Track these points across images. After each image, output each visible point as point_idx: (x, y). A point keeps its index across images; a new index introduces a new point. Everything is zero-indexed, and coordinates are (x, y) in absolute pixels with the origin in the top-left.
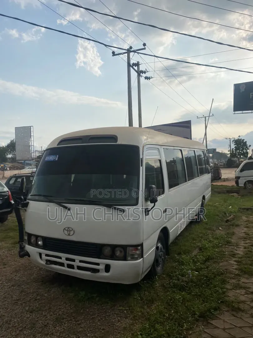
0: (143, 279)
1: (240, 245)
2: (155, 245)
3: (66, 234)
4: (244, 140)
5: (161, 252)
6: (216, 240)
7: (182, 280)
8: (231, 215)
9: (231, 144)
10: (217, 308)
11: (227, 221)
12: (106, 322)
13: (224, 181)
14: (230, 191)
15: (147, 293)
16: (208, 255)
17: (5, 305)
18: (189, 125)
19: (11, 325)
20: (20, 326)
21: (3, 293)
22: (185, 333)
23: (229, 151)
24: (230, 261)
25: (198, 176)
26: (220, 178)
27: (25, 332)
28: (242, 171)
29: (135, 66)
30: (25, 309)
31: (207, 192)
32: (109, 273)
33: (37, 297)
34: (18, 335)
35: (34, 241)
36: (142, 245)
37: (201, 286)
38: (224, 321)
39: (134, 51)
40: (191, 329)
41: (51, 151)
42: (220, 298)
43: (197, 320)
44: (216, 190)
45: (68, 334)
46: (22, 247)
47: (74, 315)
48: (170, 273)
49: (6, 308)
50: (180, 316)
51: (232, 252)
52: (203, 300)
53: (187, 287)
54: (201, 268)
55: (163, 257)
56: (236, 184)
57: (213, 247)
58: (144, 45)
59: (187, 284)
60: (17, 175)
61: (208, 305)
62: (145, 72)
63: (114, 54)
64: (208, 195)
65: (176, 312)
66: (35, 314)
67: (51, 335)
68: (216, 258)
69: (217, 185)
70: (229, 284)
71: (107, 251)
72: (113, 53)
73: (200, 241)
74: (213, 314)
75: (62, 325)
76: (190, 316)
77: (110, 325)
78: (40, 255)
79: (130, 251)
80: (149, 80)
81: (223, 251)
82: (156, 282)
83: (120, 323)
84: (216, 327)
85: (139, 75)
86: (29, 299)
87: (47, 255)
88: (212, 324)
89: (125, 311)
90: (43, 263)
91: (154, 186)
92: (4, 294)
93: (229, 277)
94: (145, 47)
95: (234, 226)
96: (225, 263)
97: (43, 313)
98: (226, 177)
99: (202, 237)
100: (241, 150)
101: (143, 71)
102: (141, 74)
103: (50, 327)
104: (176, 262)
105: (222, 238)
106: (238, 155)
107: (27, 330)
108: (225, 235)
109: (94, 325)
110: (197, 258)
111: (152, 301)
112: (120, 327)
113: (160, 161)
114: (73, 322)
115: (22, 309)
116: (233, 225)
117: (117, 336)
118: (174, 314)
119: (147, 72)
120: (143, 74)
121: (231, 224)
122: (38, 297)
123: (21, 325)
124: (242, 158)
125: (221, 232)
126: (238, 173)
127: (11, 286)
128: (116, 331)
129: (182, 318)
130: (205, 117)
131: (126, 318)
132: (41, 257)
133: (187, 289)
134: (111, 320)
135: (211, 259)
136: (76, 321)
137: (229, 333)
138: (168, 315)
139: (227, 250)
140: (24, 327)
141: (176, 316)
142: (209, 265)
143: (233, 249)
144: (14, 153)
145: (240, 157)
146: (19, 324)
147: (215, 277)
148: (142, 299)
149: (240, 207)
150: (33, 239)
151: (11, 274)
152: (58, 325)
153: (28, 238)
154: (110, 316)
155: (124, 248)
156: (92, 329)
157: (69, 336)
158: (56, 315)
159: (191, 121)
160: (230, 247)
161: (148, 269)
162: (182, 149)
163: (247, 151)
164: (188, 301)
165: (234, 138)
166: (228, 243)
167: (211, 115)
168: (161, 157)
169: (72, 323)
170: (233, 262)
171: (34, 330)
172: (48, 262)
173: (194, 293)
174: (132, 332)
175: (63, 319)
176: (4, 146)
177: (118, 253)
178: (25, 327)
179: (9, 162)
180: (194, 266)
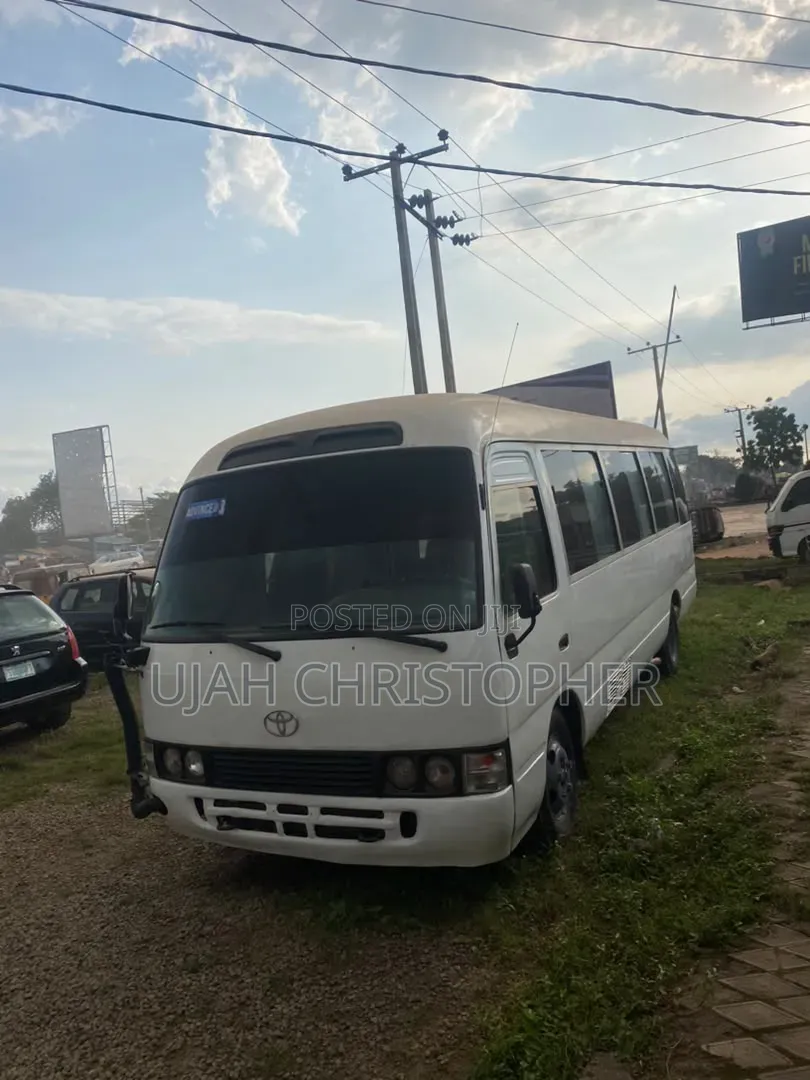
0: (515, 850)
1: (804, 733)
2: (546, 747)
3: (272, 734)
4: (784, 410)
5: (563, 767)
6: (726, 724)
7: (636, 847)
8: (764, 648)
9: (744, 426)
10: (753, 916)
11: (756, 665)
12: (422, 982)
13: (733, 545)
14: (753, 573)
15: (533, 892)
16: (706, 770)
17: (110, 957)
18: (607, 377)
19: (141, 1009)
20: (167, 1011)
21: (99, 926)
22: (664, 993)
23: (738, 450)
24: (776, 780)
25: (654, 532)
26: (720, 536)
27: (185, 1027)
28: (787, 506)
29: (420, 207)
30: (173, 964)
31: (684, 579)
32: (415, 836)
33: (202, 928)
34: (164, 1035)
35: (175, 763)
36: (505, 745)
37: (696, 861)
38: (777, 951)
39: (413, 160)
40: (680, 979)
41: (200, 488)
42: (759, 888)
43: (696, 956)
44: (709, 574)
45: (313, 1023)
46: (141, 784)
47: (320, 968)
48: (597, 829)
49: (116, 966)
50: (641, 948)
51: (780, 753)
52: (705, 898)
53: (652, 865)
54: (691, 809)
55: (570, 784)
56: (771, 549)
57: (721, 744)
58: (443, 135)
59: (650, 858)
60: (81, 579)
61: (724, 909)
62: (452, 223)
63: (348, 173)
64: (688, 589)
65: (629, 938)
66: (207, 975)
67: (264, 1029)
68: (731, 776)
69: (710, 560)
70: (782, 845)
71: (403, 771)
72: (347, 169)
73: (678, 732)
74: (742, 934)
75: (292, 997)
76: (672, 944)
77: (433, 989)
78: (199, 803)
79: (472, 766)
80: (468, 244)
81: (753, 755)
82: (557, 859)
83: (462, 980)
84: (755, 970)
85: (434, 236)
86: (180, 935)
87: (218, 803)
88: (743, 962)
89: (474, 948)
90: (210, 826)
91: (526, 565)
92: (103, 928)
93: (780, 826)
94: (447, 142)
95: (780, 679)
96: (762, 789)
97: (230, 969)
98: (737, 534)
99: (681, 719)
100: (778, 444)
101: (445, 218)
102: (441, 229)
103: (258, 1007)
104: (609, 797)
105: (745, 715)
106: (771, 459)
107: (189, 1020)
108: (755, 706)
109: (386, 990)
110: (675, 781)
111: (550, 915)
112: (464, 991)
113: (535, 489)
114: (322, 988)
115: (164, 966)
116: (775, 676)
117: (459, 1017)
118: (621, 945)
119: (459, 220)
120: (445, 227)
121: (769, 672)
122: (208, 928)
123: (170, 1006)
124: (784, 469)
125: (737, 698)
126: (776, 514)
127: (118, 904)
128: (454, 1003)
129: (647, 952)
130: (654, 348)
131: (480, 964)
132: (201, 812)
133: (656, 871)
134: (433, 974)
135: (719, 780)
136: (332, 986)
137: (795, 983)
138: (607, 947)
139: (764, 750)
140: (180, 1012)
141: (630, 949)
142: (713, 797)
143: (781, 744)
144: (55, 514)
145: (777, 465)
146: (163, 1005)
147: (736, 829)
148: (520, 909)
149: (795, 620)
150: (172, 759)
151: (112, 869)
152: (278, 1000)
153: (155, 757)
154: (428, 963)
155: (453, 757)
156: (381, 1003)
157: (317, 1026)
158: (268, 972)
159: (608, 363)
160: (774, 742)
161: (528, 819)
162: (598, 449)
163: (798, 444)
164: (660, 905)
165: (752, 407)
166: (764, 729)
167: (672, 338)
168: (536, 478)
169: (319, 991)
170: (787, 784)
171: (212, 1018)
172: (225, 822)
173: (676, 880)
174: (505, 1003)
175: (292, 981)
176: (24, 497)
177: (436, 777)
178: (183, 1012)
179: (45, 546)
180: (667, 806)
